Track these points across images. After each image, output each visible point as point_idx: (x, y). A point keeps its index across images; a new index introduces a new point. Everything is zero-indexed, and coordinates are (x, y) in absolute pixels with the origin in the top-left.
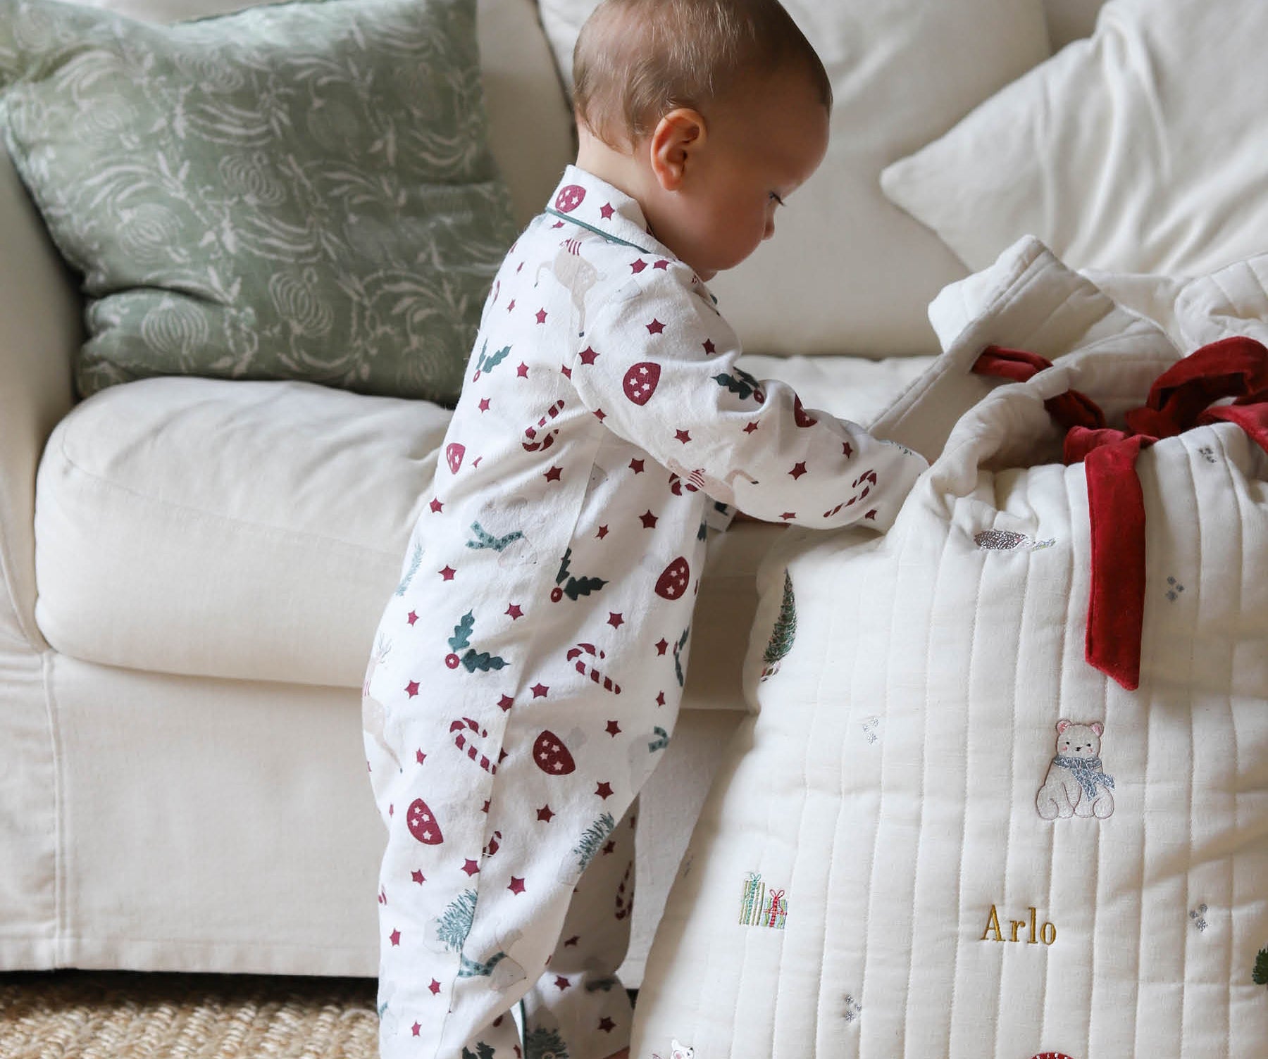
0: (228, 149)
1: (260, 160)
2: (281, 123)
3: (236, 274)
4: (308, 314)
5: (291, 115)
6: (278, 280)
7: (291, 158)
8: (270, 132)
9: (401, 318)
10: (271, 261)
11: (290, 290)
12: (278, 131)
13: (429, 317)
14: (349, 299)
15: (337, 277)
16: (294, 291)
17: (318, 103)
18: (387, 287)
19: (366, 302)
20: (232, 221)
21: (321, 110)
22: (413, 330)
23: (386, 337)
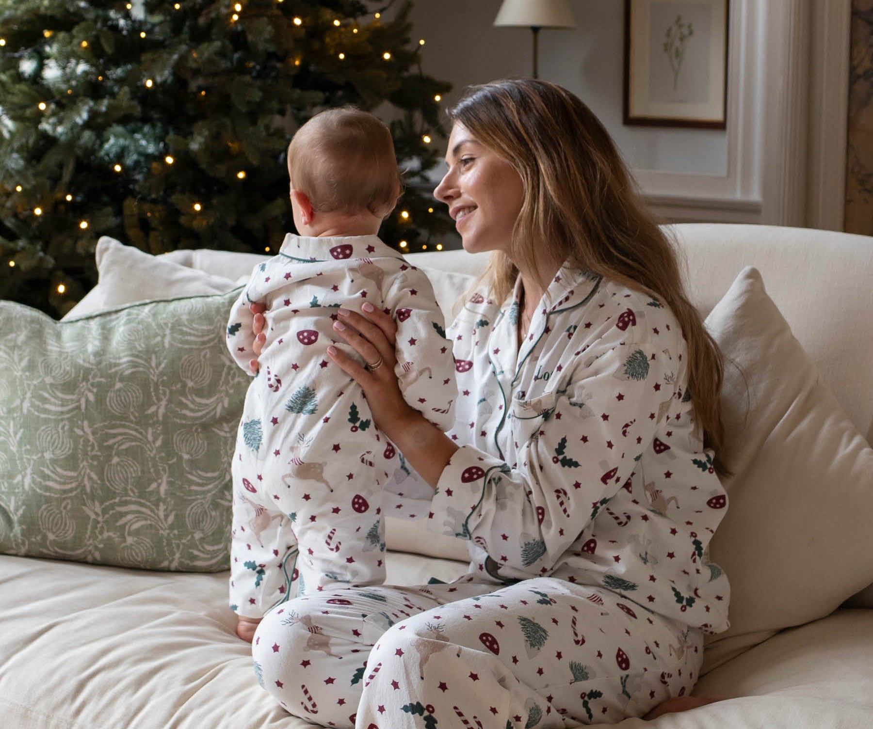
0: (46, 421)
1: (63, 428)
2: (87, 401)
3: (23, 504)
4: (59, 529)
5: (96, 395)
6: (45, 509)
7: (86, 423)
8: (78, 408)
9: (123, 527)
10: (45, 496)
11: (51, 515)
12: (83, 406)
13: (142, 526)
14: (88, 517)
15: (85, 505)
16: (54, 514)
17: (118, 385)
18: (118, 509)
19: (100, 519)
20: (32, 470)
21: (119, 390)
22: (130, 534)
23: (110, 538)
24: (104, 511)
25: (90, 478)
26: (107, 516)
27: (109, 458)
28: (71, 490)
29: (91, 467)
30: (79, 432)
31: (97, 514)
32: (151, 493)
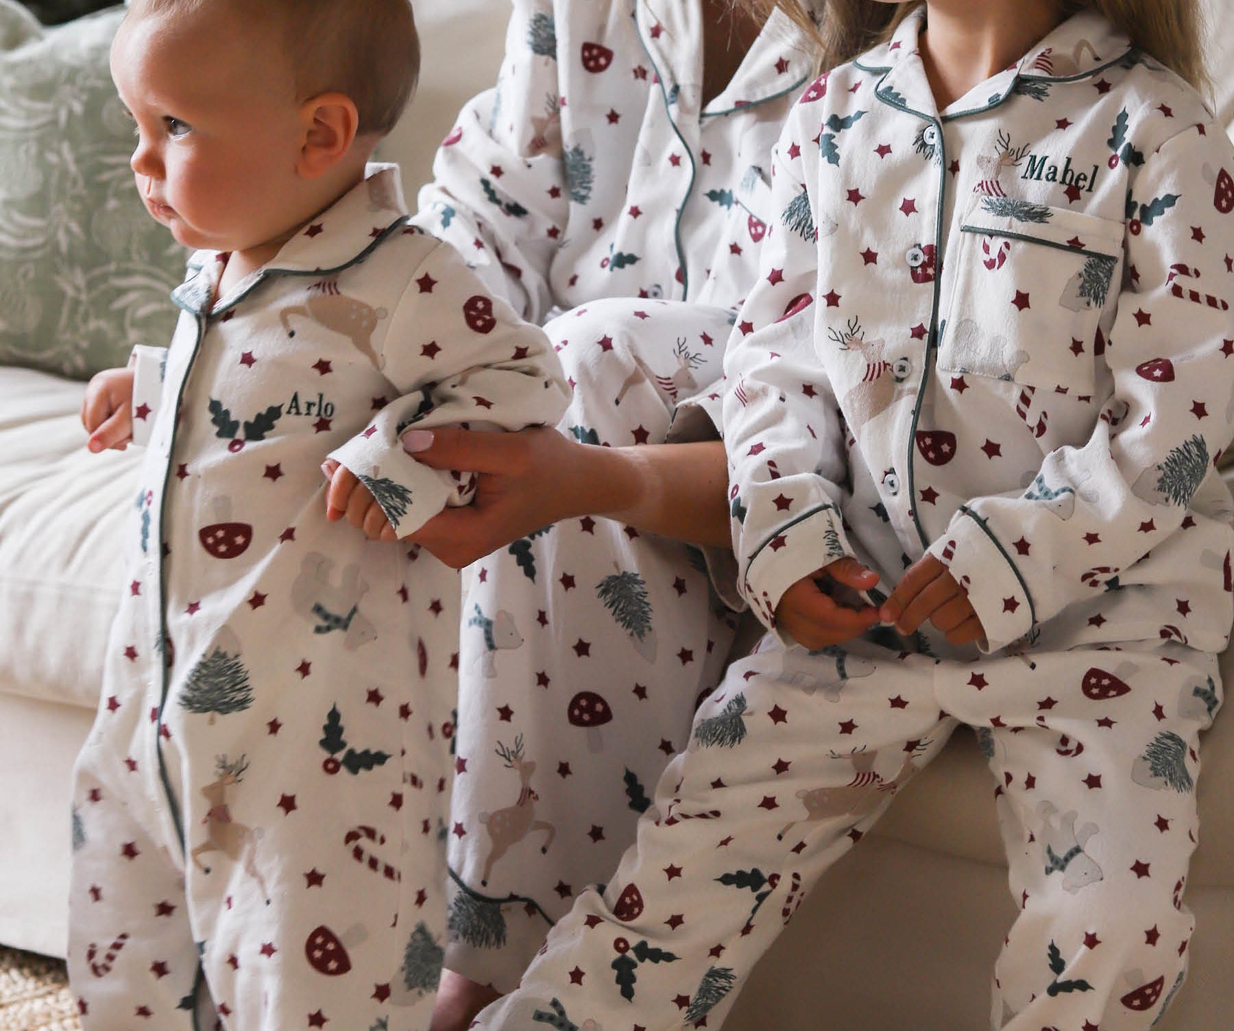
2: (71, 112)
4: (14, 310)
5: (85, 105)
7: (65, 145)
9: (122, 313)
12: (63, 120)
13: (153, 312)
14: (63, 295)
15: (58, 273)
18: (114, 281)
22: (134, 324)
23: (99, 331)
24: (91, 285)
25: (68, 231)
26: (94, 293)
27: (102, 200)
28: (35, 248)
29: (71, 213)
30: (52, 158)
31: (77, 289)
32: (171, 259)
